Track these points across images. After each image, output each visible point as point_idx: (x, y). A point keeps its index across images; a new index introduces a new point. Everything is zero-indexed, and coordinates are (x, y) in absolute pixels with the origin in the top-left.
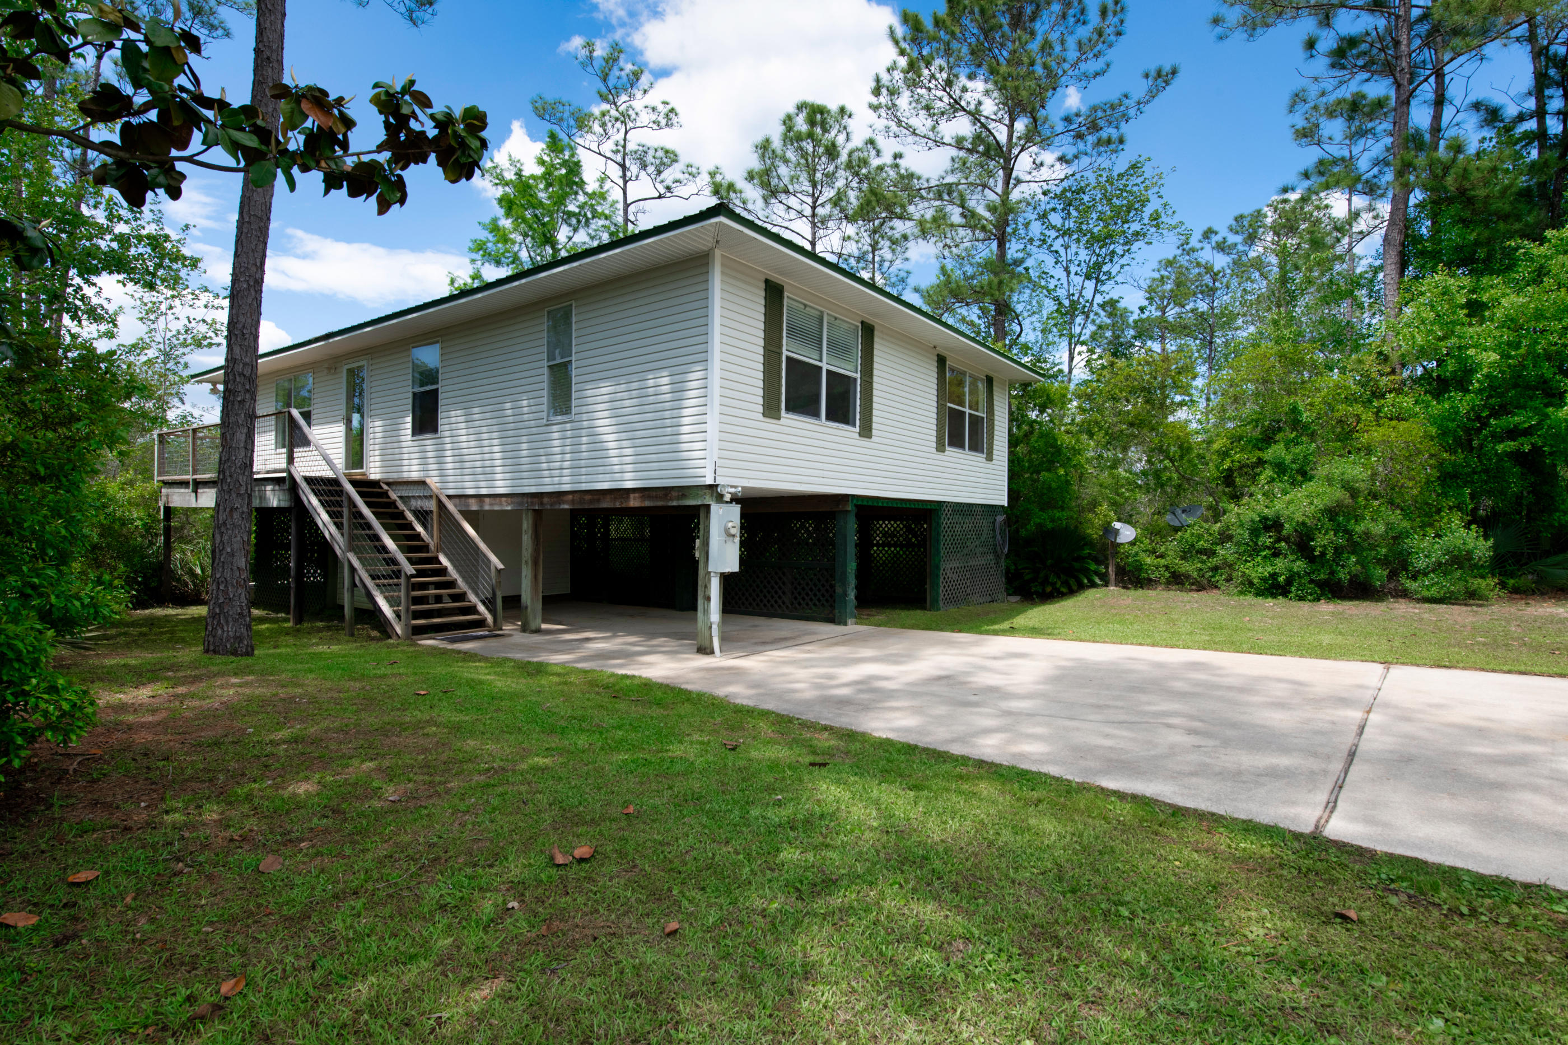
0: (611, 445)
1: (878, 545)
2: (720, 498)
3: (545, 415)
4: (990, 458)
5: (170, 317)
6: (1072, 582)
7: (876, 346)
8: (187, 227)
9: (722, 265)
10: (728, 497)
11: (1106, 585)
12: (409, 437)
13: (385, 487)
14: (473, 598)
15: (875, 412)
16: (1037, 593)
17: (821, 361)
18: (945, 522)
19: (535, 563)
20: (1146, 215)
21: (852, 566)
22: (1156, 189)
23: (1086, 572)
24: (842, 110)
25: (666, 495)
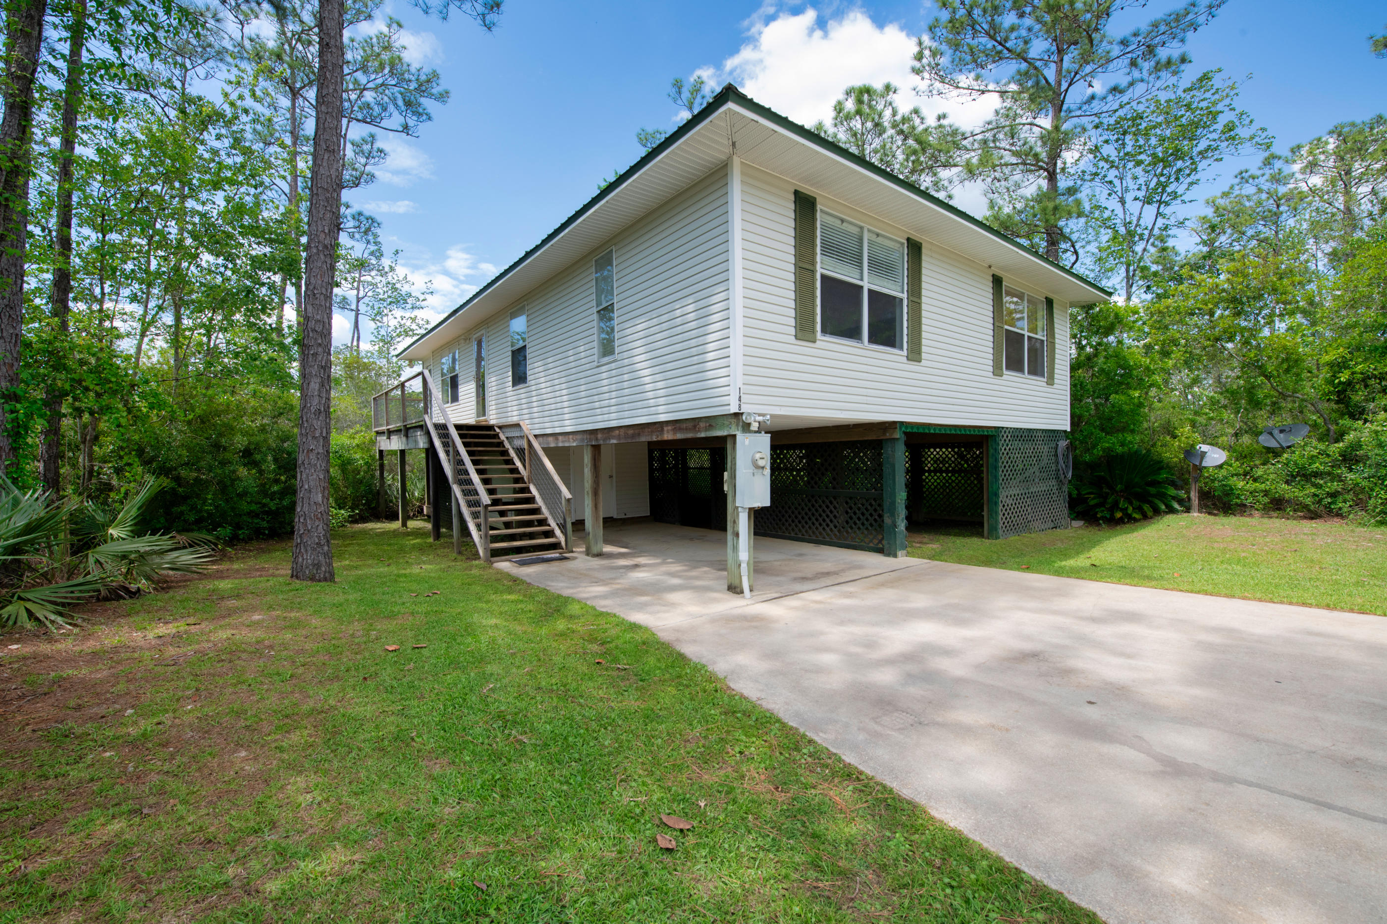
0: (647, 380)
1: (929, 471)
2: (746, 427)
3: (596, 357)
4: (1051, 382)
5: (390, 317)
6: (1146, 507)
7: (924, 264)
8: (397, 252)
9: (743, 173)
10: (755, 426)
11: (1188, 510)
12: (511, 388)
13: (498, 430)
14: (553, 524)
15: (924, 335)
16: (1104, 519)
17: (862, 280)
18: (1003, 447)
19: (596, 493)
20: (1219, 126)
21: (901, 496)
22: (1227, 101)
23: (1163, 497)
24: (888, 88)
25: (695, 427)
